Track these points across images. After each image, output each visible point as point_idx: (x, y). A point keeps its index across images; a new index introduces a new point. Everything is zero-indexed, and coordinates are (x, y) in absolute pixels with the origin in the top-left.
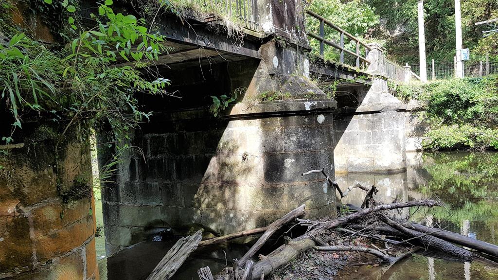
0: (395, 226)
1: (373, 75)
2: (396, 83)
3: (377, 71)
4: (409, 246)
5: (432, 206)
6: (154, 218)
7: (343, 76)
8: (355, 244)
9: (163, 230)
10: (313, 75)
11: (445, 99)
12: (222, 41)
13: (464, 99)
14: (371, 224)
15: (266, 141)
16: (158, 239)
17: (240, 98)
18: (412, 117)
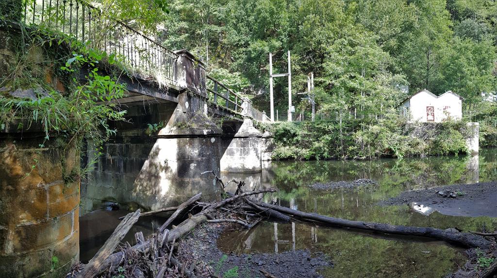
0: (251, 205)
1: (245, 116)
2: (258, 121)
3: (247, 114)
4: (259, 217)
5: (273, 192)
6: (107, 195)
7: (227, 116)
8: (229, 218)
9: (113, 203)
10: (209, 113)
11: (283, 132)
12: (155, 91)
13: (292, 133)
14: (239, 204)
15: (179, 152)
16: (109, 209)
17: (164, 126)
18: (266, 141)
